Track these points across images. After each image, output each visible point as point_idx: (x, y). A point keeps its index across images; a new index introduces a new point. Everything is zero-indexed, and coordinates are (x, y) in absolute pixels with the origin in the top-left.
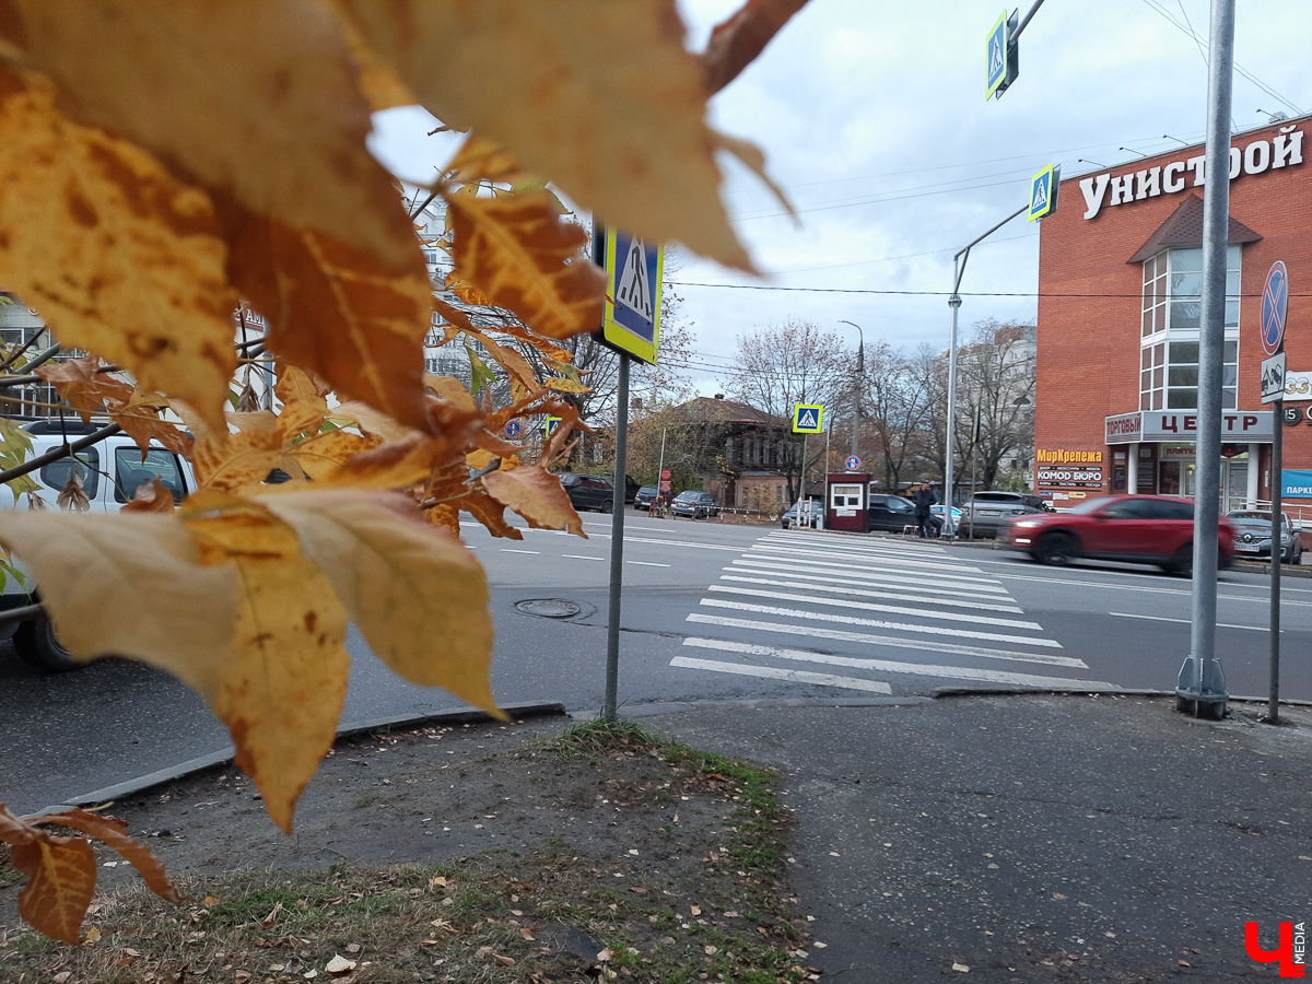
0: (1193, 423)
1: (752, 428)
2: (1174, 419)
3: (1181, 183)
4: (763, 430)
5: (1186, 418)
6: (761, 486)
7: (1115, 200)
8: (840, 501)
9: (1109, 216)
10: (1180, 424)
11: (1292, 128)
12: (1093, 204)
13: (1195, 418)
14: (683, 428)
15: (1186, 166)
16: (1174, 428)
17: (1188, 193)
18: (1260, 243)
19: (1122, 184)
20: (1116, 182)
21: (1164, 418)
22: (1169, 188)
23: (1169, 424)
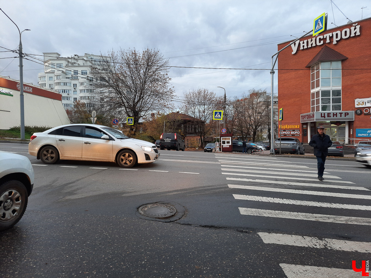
0: (330, 115)
1: (189, 121)
2: (324, 114)
3: (322, 42)
4: (193, 122)
5: (328, 114)
6: (192, 139)
7: (301, 48)
8: (224, 143)
9: (300, 53)
10: (326, 115)
11: (357, 24)
12: (294, 49)
13: (330, 113)
14: (168, 121)
15: (323, 37)
16: (324, 117)
17: (324, 45)
18: (347, 60)
19: (303, 43)
20: (301, 42)
21: (321, 114)
22: (318, 44)
23: (323, 115)
